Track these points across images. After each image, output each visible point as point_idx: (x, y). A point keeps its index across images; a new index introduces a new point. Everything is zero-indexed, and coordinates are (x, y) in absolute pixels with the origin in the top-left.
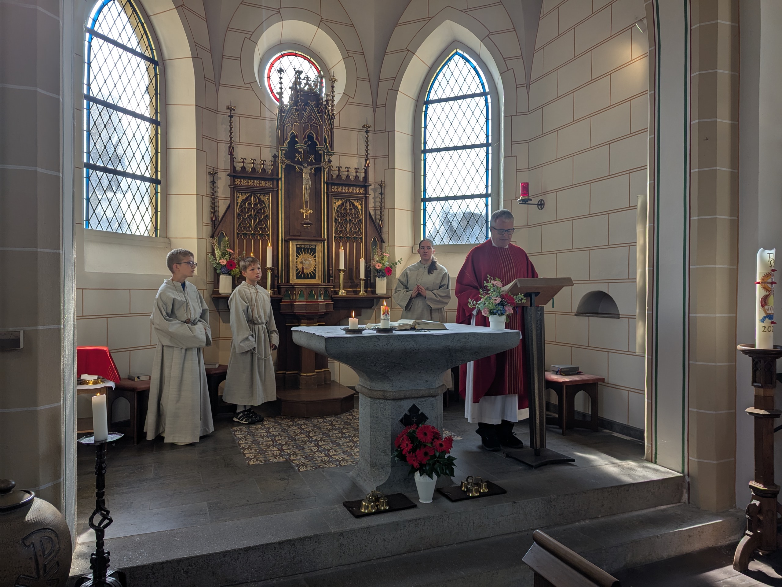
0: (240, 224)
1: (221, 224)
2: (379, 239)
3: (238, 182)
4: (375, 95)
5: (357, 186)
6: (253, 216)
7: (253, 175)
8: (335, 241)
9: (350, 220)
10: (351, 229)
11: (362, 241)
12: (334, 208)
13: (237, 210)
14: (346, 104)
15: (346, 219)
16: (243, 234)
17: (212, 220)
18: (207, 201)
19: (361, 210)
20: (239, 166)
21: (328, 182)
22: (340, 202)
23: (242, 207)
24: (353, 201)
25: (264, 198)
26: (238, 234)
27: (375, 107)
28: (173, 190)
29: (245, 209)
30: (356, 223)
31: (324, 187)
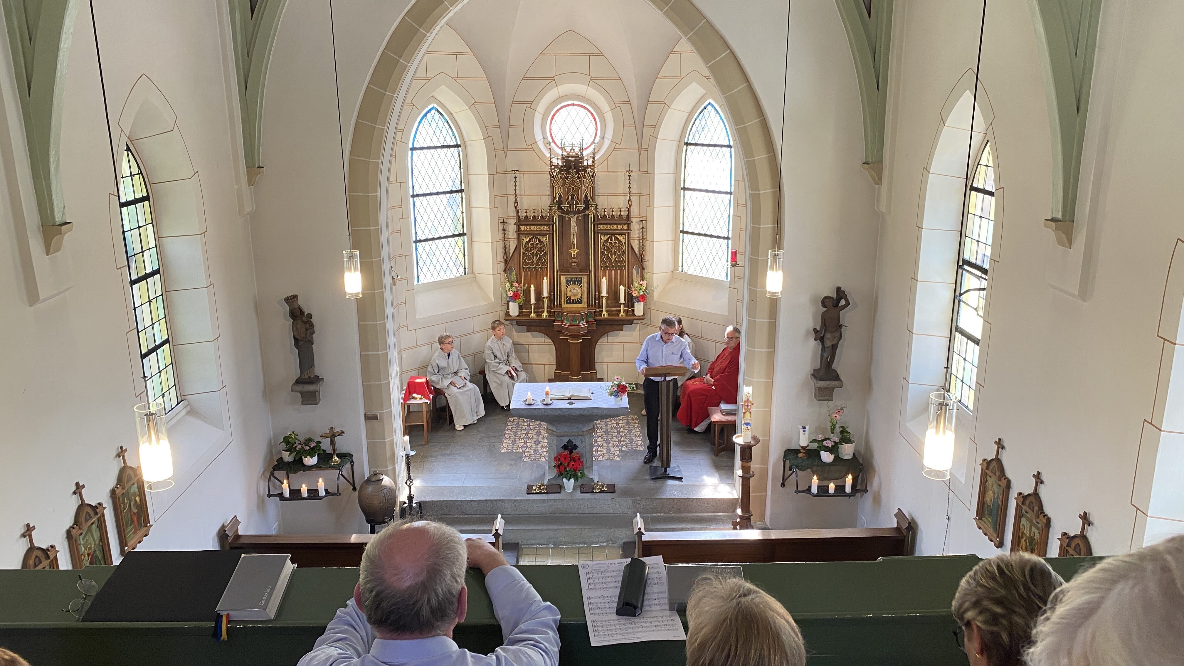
0: (525, 260)
1: (511, 261)
2: (641, 267)
3: (522, 228)
4: (640, 139)
5: (620, 224)
6: (535, 253)
7: (534, 221)
8: (601, 269)
9: (615, 251)
10: (615, 259)
11: (625, 269)
12: (601, 243)
13: (522, 250)
14: (613, 150)
15: (611, 251)
16: (528, 267)
17: (504, 258)
18: (500, 245)
19: (625, 243)
20: (522, 214)
21: (595, 223)
22: (606, 237)
23: (526, 246)
24: (617, 236)
25: (543, 239)
26: (523, 267)
27: (640, 149)
28: (475, 239)
29: (528, 248)
30: (620, 254)
31: (591, 227)
